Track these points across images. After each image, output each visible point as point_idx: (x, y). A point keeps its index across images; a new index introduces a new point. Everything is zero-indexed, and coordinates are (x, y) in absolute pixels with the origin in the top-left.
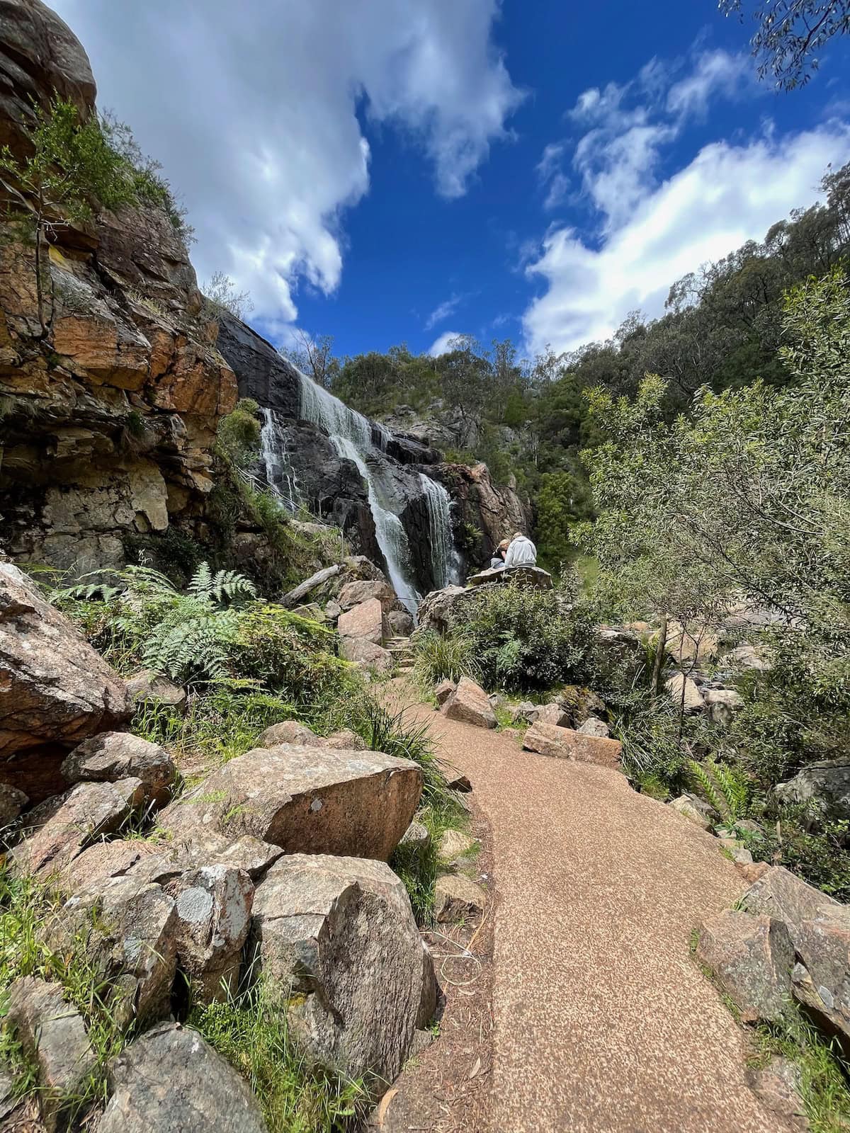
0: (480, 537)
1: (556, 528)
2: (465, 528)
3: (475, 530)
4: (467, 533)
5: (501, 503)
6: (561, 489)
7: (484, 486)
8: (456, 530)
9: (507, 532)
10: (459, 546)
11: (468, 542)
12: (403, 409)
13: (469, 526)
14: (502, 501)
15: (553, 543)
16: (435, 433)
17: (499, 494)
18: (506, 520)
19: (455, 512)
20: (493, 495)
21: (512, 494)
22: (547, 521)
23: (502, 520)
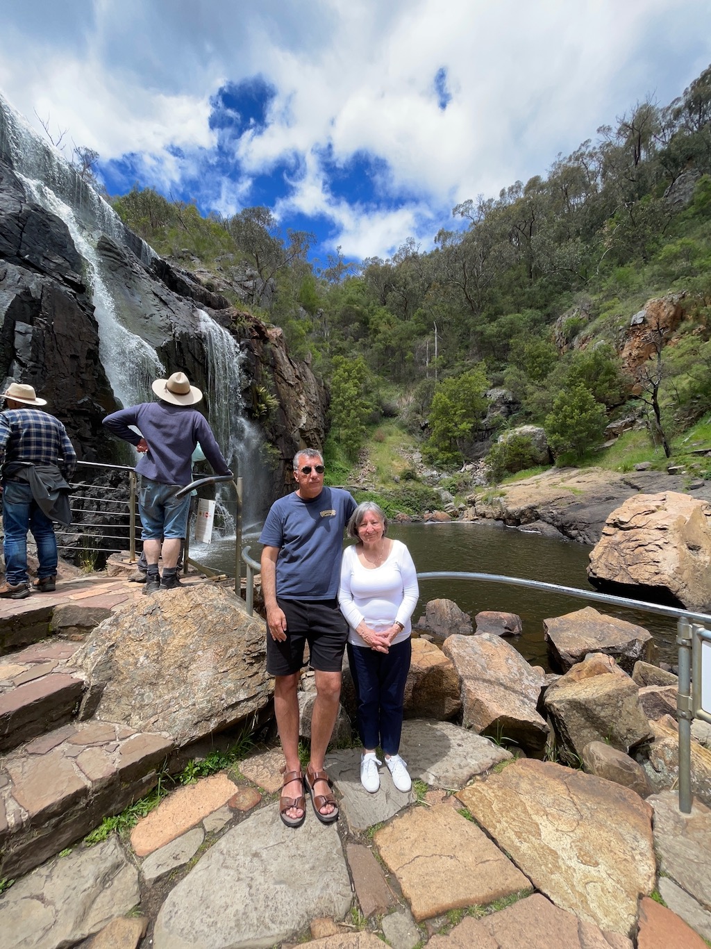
0: (275, 406)
1: (352, 411)
2: (257, 393)
3: (269, 396)
4: (259, 398)
5: (297, 377)
6: (354, 373)
7: (280, 351)
8: (246, 391)
9: (303, 409)
10: (250, 414)
11: (260, 410)
12: (184, 252)
13: (262, 390)
14: (298, 374)
15: (346, 427)
16: (223, 284)
17: (296, 366)
18: (302, 396)
19: (246, 367)
20: (289, 365)
21: (308, 370)
22: (342, 404)
23: (298, 395)
